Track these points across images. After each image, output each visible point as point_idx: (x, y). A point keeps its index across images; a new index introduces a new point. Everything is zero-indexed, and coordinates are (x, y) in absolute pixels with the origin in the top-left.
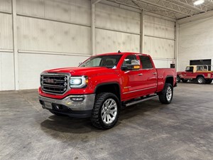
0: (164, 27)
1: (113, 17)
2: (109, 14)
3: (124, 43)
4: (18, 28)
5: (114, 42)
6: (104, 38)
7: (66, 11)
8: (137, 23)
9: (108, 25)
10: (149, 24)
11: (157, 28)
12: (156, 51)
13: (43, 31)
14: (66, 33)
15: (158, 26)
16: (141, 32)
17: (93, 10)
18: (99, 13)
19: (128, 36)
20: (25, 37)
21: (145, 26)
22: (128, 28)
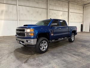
0: (78, 8)
1: (57, 5)
2: (55, 4)
3: (61, 16)
4: (19, 11)
5: (57, 15)
6: (53, 14)
7: (37, 3)
8: (67, 7)
9: (55, 8)
10: (72, 7)
11: (75, 9)
12: (75, 19)
13: (28, 11)
14: (38, 12)
15: (76, 8)
16: (69, 11)
17: (49, 2)
18: (51, 3)
19: (63, 13)
20: (22, 14)
21: (70, 8)
22: (63, 9)
